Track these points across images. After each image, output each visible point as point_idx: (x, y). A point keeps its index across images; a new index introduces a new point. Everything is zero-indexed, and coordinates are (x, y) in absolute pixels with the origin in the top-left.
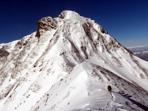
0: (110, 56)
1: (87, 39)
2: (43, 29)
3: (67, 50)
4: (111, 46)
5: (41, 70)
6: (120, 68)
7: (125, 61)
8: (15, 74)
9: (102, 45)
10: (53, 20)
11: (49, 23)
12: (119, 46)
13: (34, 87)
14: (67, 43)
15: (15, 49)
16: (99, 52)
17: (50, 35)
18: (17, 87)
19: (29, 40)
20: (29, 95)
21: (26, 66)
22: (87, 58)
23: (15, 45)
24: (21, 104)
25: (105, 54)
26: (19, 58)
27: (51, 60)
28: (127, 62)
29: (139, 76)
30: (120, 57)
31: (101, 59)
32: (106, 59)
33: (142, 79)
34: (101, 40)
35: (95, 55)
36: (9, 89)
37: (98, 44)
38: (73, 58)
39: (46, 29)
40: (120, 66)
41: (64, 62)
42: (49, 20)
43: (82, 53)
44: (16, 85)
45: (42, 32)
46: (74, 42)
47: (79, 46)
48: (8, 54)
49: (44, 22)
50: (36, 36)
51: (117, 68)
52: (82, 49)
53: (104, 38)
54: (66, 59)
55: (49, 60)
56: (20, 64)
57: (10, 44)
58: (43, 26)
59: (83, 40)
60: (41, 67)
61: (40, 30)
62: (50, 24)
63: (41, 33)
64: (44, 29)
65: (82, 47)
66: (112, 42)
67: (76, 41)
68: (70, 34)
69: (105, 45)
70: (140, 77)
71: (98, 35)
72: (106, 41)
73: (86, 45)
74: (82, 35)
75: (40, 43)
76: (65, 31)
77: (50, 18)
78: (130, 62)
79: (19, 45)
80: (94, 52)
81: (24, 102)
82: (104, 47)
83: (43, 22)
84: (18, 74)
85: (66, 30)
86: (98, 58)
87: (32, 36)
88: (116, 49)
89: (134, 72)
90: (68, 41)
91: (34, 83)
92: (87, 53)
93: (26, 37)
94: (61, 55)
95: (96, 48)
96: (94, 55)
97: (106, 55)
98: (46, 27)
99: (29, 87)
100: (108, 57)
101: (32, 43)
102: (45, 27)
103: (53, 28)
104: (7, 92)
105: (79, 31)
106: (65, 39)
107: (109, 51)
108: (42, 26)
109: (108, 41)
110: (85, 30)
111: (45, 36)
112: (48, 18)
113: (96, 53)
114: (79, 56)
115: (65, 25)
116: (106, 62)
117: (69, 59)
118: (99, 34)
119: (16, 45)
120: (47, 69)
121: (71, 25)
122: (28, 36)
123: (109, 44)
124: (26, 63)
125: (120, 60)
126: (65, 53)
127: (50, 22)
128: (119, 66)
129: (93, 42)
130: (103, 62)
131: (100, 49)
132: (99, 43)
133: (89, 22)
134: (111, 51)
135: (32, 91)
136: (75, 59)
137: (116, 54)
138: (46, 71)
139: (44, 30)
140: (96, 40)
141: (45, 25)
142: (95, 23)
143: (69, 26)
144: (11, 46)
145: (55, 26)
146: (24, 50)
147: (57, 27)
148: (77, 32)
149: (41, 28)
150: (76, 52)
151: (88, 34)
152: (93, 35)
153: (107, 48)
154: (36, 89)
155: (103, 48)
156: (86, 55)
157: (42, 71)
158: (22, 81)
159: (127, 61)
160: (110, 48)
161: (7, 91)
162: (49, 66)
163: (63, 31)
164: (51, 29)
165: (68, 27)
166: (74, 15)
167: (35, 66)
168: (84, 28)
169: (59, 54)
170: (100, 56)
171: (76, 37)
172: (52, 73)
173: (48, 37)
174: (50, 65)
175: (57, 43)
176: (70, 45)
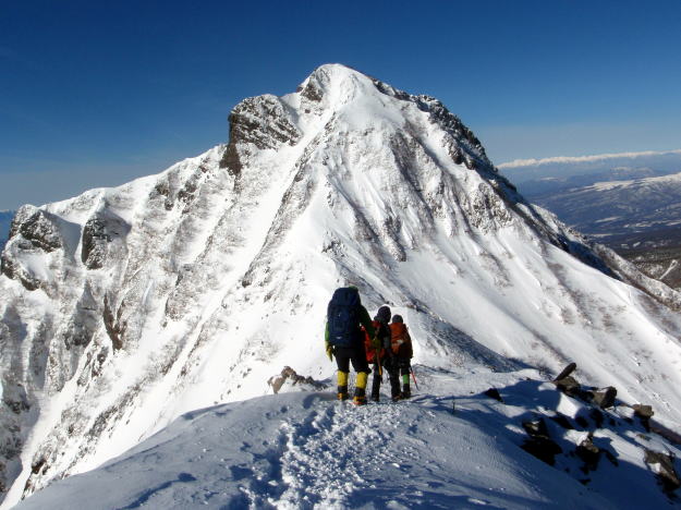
0: (478, 250)
1: (403, 193)
2: (247, 140)
3: (342, 234)
4: (481, 213)
5: (269, 297)
6: (505, 290)
7: (522, 266)
8: (179, 305)
9: (454, 213)
10: (284, 109)
11: (271, 117)
12: (508, 215)
13: (258, 347)
14: (342, 209)
15: (149, 211)
16: (440, 237)
17: (276, 166)
18: (197, 345)
19: (196, 177)
20: (249, 370)
21: (212, 282)
22: (404, 259)
23: (147, 196)
24: (229, 392)
25: (461, 243)
26: (177, 249)
27: (296, 266)
28: (527, 272)
29: (558, 316)
30: (509, 253)
31: (445, 260)
32: (464, 260)
33: (567, 326)
34: (451, 193)
35: (428, 246)
36: (173, 351)
37: (440, 207)
38: (362, 262)
39: (261, 144)
40: (506, 282)
41: (338, 274)
42: (270, 107)
43: (388, 243)
44: (193, 340)
45: (247, 153)
46: (363, 204)
47: (378, 217)
48: (128, 228)
49: (251, 117)
50: (223, 164)
51: (496, 289)
52: (389, 228)
53: (459, 185)
54: (343, 266)
55: (291, 268)
56: (190, 273)
57: (128, 191)
58: (249, 131)
59: (390, 197)
60: (268, 288)
61: (240, 147)
62: (273, 125)
63: (243, 159)
64: (252, 141)
65: (389, 222)
66: (487, 201)
67: (370, 199)
68: (348, 173)
69: (463, 212)
70: (560, 318)
71: (440, 174)
72: (467, 198)
73: (401, 214)
74: (386, 179)
75: (244, 198)
76: (332, 164)
77: (274, 99)
78: (536, 272)
79: (164, 197)
80: (425, 239)
81: (239, 387)
82: (459, 218)
83: (248, 115)
84: (188, 306)
85: (335, 160)
86: (437, 256)
87: (209, 165)
88: (498, 225)
89: (544, 303)
90: (343, 201)
91: (256, 335)
92: (403, 241)
93: (183, 163)
94: (325, 250)
95: (432, 223)
96: (423, 248)
97: (462, 247)
98: (260, 134)
99: (241, 346)
100: (470, 252)
101: (214, 192)
102: (255, 133)
103: (284, 139)
104: (169, 359)
105: (379, 164)
106: (334, 196)
107: (475, 230)
108: (244, 129)
109: (473, 197)
110: (397, 160)
111: (257, 170)
112: (267, 102)
113: (433, 240)
114: (380, 252)
115: (330, 140)
116: (460, 272)
117: (349, 264)
118: (445, 173)
119: (152, 196)
120: (289, 295)
121: (350, 138)
122: (189, 160)
123: (476, 207)
124: (210, 270)
125: (506, 262)
126: (339, 244)
127: (275, 116)
128: (501, 283)
129: (423, 200)
130: (454, 269)
131: (445, 224)
132: (444, 205)
133: (413, 119)
134: (480, 230)
135: (254, 357)
136: (368, 261)
137: (496, 243)
138: (287, 301)
139: (251, 147)
140: (434, 194)
141: (255, 125)
142: (433, 123)
143: (343, 143)
144: (132, 199)
145: (293, 133)
146: (190, 220)
147: (297, 136)
148: (370, 168)
149: (243, 137)
150: (370, 239)
151: (408, 173)
152: (425, 176)
153: (466, 221)
154: (266, 353)
155: (456, 223)
156: (401, 248)
157: (272, 299)
158: (214, 329)
159: (529, 265)
160: (480, 221)
161: (166, 357)
162: (293, 286)
163: (325, 164)
164: (279, 143)
165: (343, 147)
166: (359, 91)
167: (245, 284)
168: (395, 150)
169: (322, 249)
170: (444, 251)
171: (369, 184)
172: (304, 308)
173: (270, 174)
174: (294, 282)
175: (308, 208)
176: (349, 217)
